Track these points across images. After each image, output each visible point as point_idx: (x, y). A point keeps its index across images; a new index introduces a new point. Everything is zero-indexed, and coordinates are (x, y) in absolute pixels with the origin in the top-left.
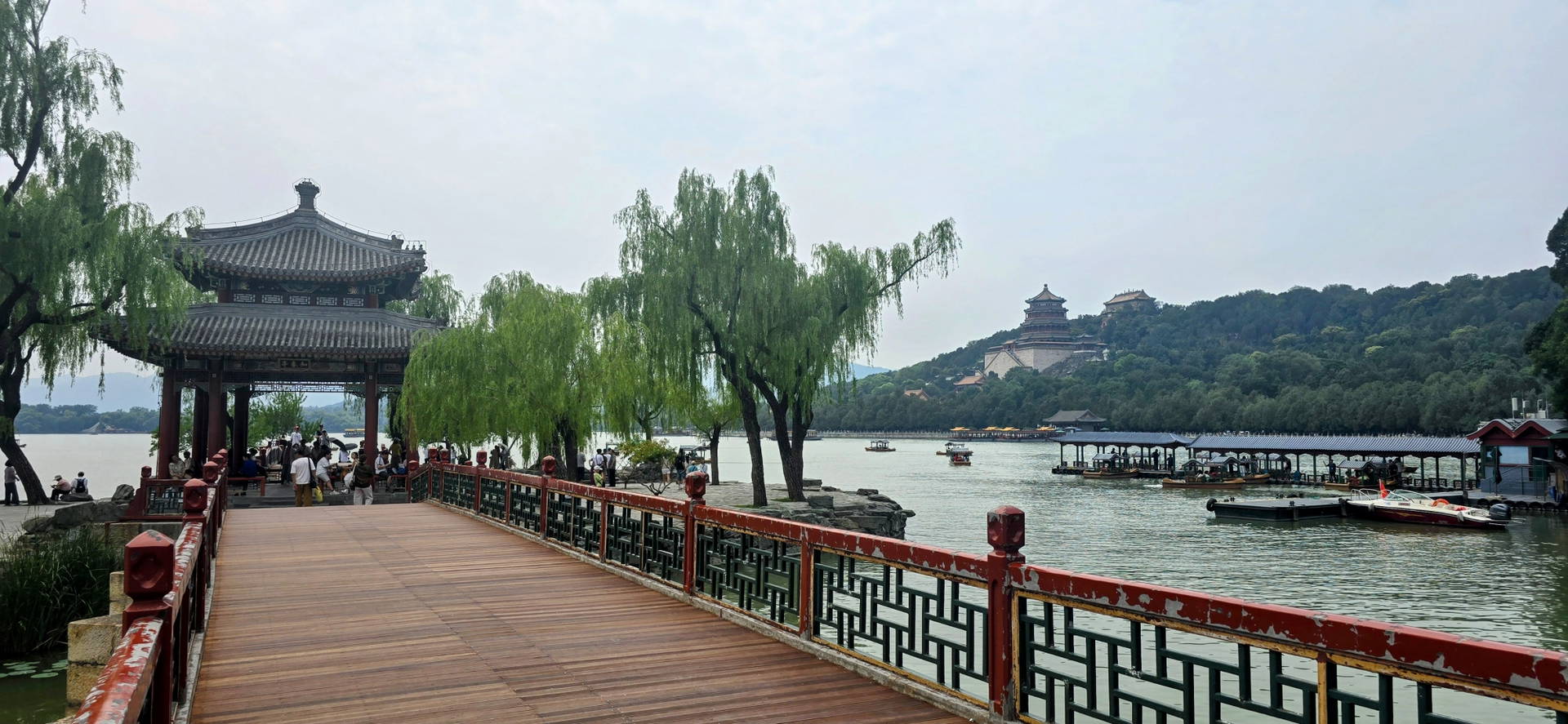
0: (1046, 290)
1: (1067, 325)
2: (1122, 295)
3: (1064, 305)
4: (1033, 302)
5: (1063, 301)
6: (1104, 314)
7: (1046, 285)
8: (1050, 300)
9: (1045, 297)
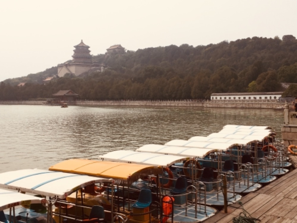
0: (82, 42)
1: (91, 57)
2: (113, 46)
3: (89, 49)
4: (76, 47)
5: (89, 47)
6: (106, 53)
7: (82, 40)
8: (83, 47)
9: (81, 45)
